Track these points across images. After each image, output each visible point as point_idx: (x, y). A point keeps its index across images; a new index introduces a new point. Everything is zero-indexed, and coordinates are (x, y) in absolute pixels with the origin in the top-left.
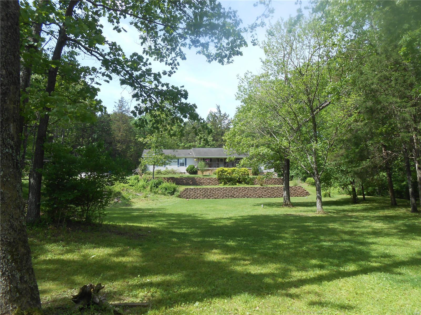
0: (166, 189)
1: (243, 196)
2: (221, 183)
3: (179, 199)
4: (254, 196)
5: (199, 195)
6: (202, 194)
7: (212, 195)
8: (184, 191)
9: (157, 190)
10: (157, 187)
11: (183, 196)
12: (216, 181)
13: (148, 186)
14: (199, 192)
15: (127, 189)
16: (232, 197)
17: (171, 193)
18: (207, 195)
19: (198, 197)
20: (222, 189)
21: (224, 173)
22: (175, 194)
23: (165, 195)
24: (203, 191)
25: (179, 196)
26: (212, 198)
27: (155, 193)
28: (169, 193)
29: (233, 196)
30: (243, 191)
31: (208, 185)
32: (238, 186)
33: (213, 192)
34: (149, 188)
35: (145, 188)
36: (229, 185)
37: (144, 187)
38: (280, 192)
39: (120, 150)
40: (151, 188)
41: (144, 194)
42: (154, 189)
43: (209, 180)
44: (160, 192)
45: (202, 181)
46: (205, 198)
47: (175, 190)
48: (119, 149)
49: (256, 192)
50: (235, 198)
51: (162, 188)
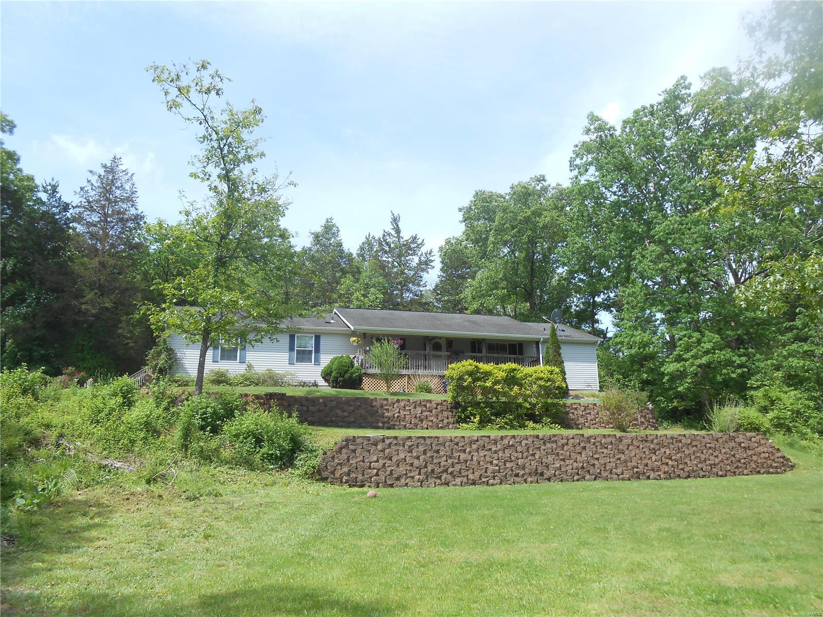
0: (259, 441)
1: (580, 474)
2: (466, 420)
3: (315, 488)
4: (619, 471)
5: (402, 469)
6: (416, 463)
7: (458, 467)
8: (340, 451)
9: (213, 444)
10: (215, 430)
11: (333, 473)
12: (445, 414)
13: (171, 425)
14: (402, 456)
15: (61, 436)
16: (539, 475)
17: (281, 458)
18: (437, 470)
19: (398, 479)
20: (496, 443)
21: (479, 379)
22: (298, 463)
23: (251, 467)
24: (421, 449)
25: (319, 475)
26: (458, 480)
27: (206, 457)
28: (271, 458)
29: (542, 474)
30: (578, 449)
31: (416, 425)
32: (531, 430)
33: (463, 456)
34: (177, 433)
35: (157, 433)
36: (501, 428)
37: (151, 429)
38: (703, 457)
39: (94, 312)
40: (187, 433)
41: (150, 459)
42: (199, 440)
43: (419, 410)
44: (226, 454)
45: (394, 412)
46: (431, 480)
47: (296, 446)
48: (89, 307)
49: (623, 457)
50: (549, 479)
51: (237, 436)
